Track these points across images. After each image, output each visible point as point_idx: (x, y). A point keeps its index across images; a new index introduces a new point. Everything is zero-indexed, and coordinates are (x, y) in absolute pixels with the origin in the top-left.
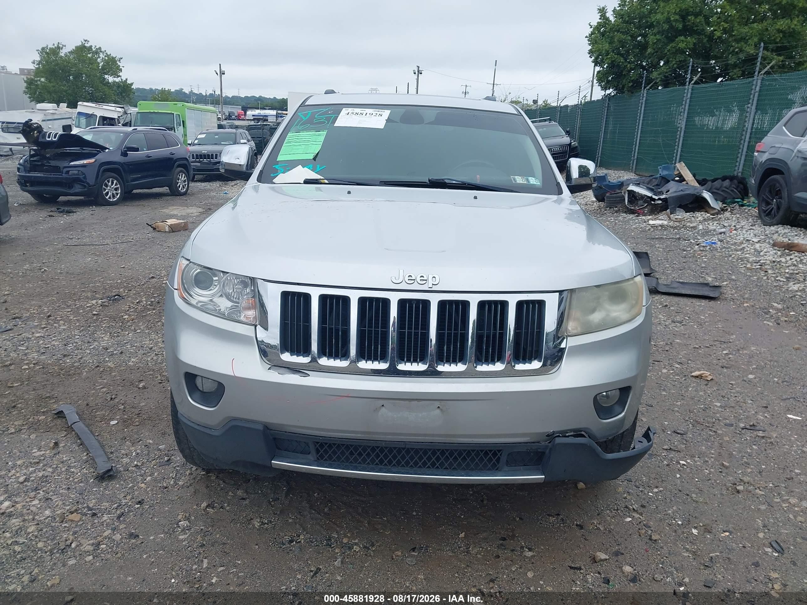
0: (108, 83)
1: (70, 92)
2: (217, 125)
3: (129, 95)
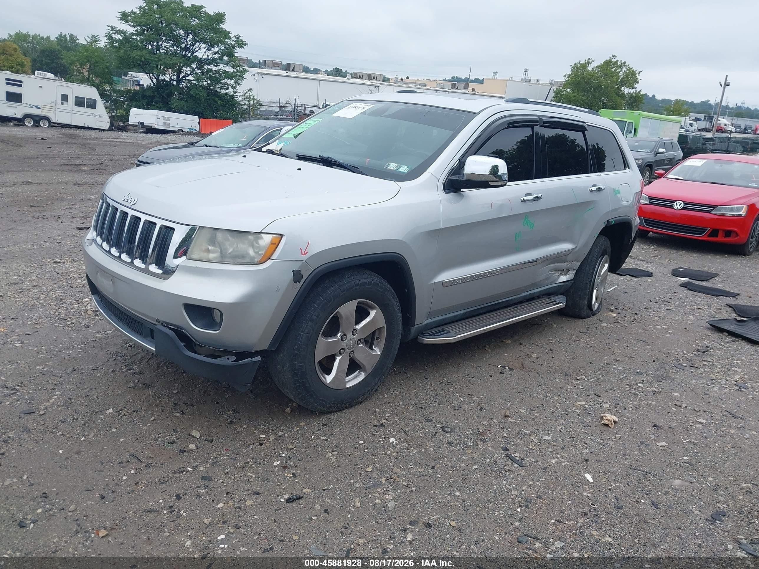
0: (623, 94)
2: (678, 135)
3: (639, 105)
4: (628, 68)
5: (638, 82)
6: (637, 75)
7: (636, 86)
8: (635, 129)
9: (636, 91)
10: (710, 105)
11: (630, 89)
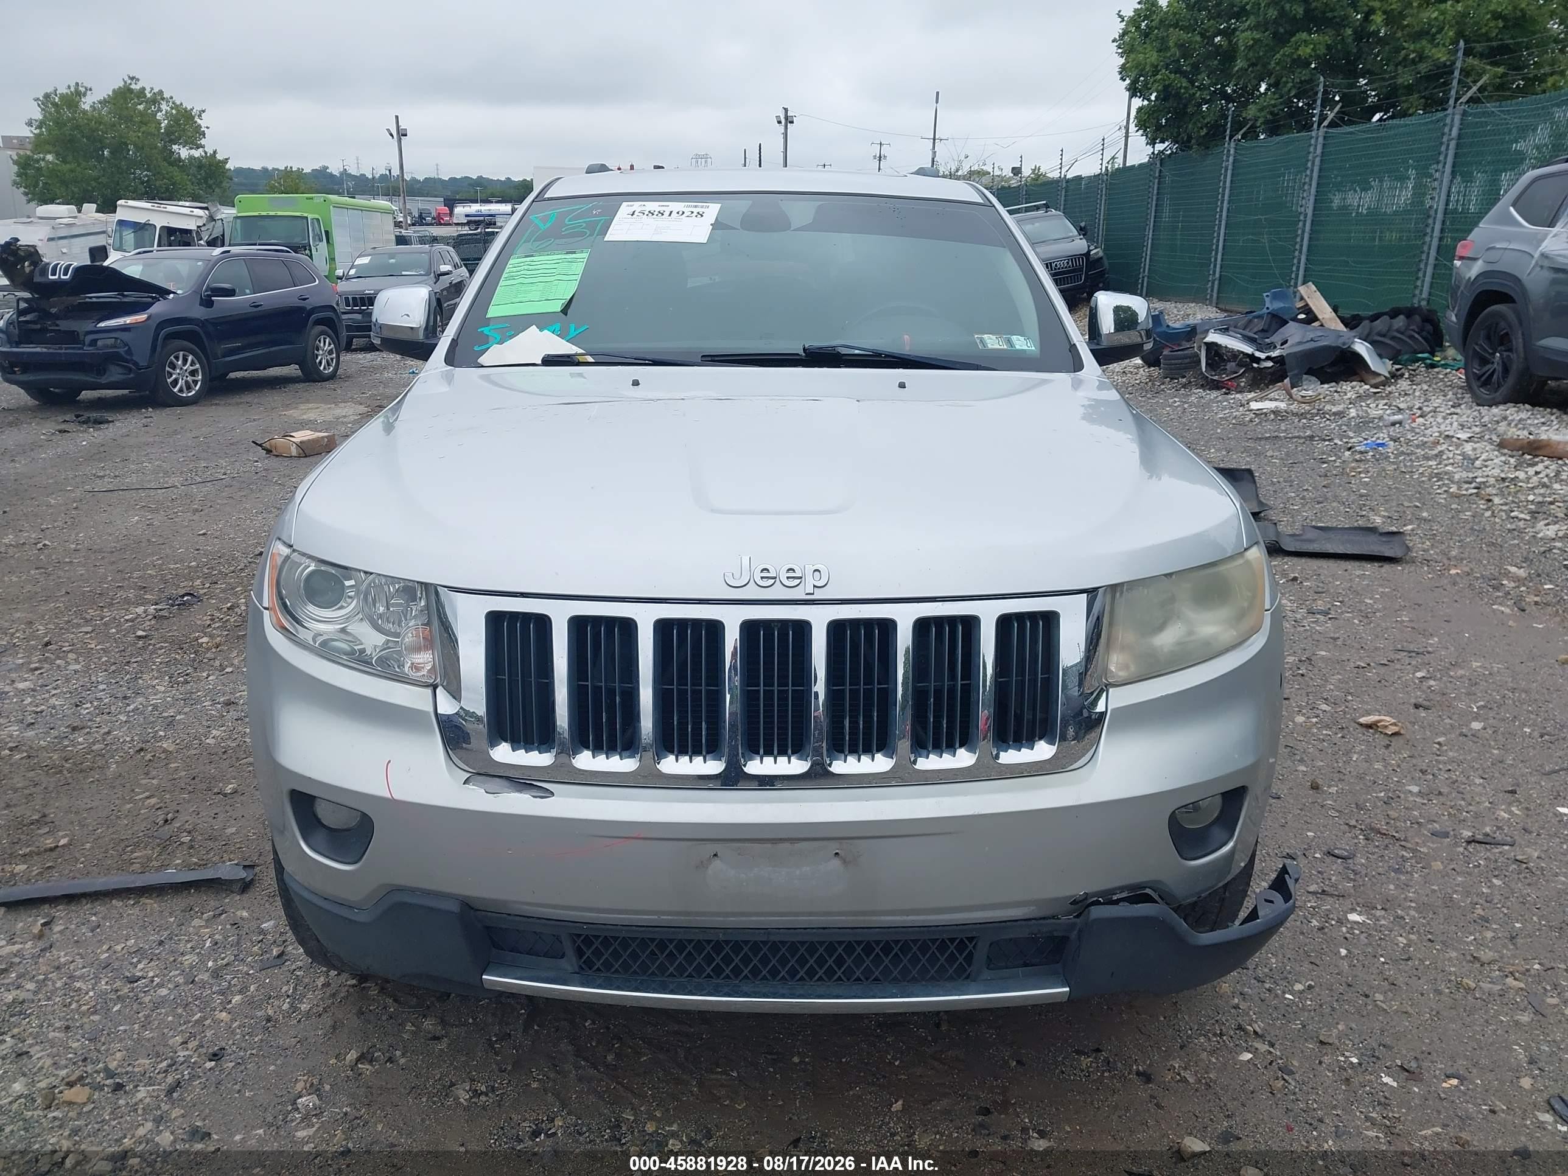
0: (179, 159)
1: (104, 180)
2: (394, 238)
3: (221, 182)
4: (171, 104)
5: (203, 134)
6: (197, 119)
7: (203, 142)
8: (327, 232)
9: (206, 153)
10: (332, 175)
11: (191, 148)
